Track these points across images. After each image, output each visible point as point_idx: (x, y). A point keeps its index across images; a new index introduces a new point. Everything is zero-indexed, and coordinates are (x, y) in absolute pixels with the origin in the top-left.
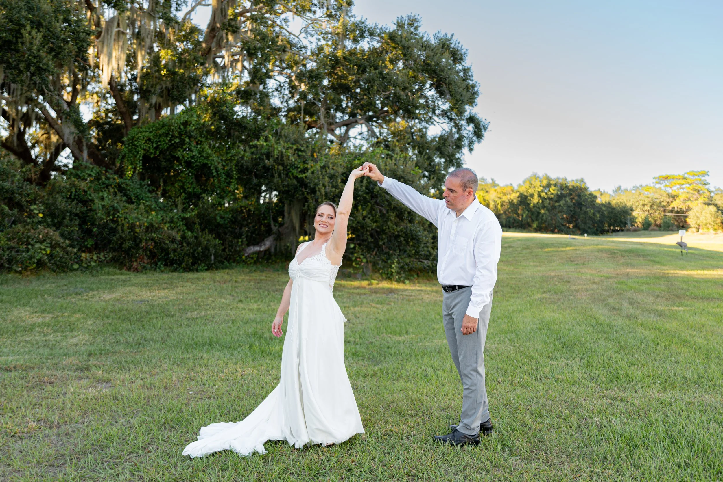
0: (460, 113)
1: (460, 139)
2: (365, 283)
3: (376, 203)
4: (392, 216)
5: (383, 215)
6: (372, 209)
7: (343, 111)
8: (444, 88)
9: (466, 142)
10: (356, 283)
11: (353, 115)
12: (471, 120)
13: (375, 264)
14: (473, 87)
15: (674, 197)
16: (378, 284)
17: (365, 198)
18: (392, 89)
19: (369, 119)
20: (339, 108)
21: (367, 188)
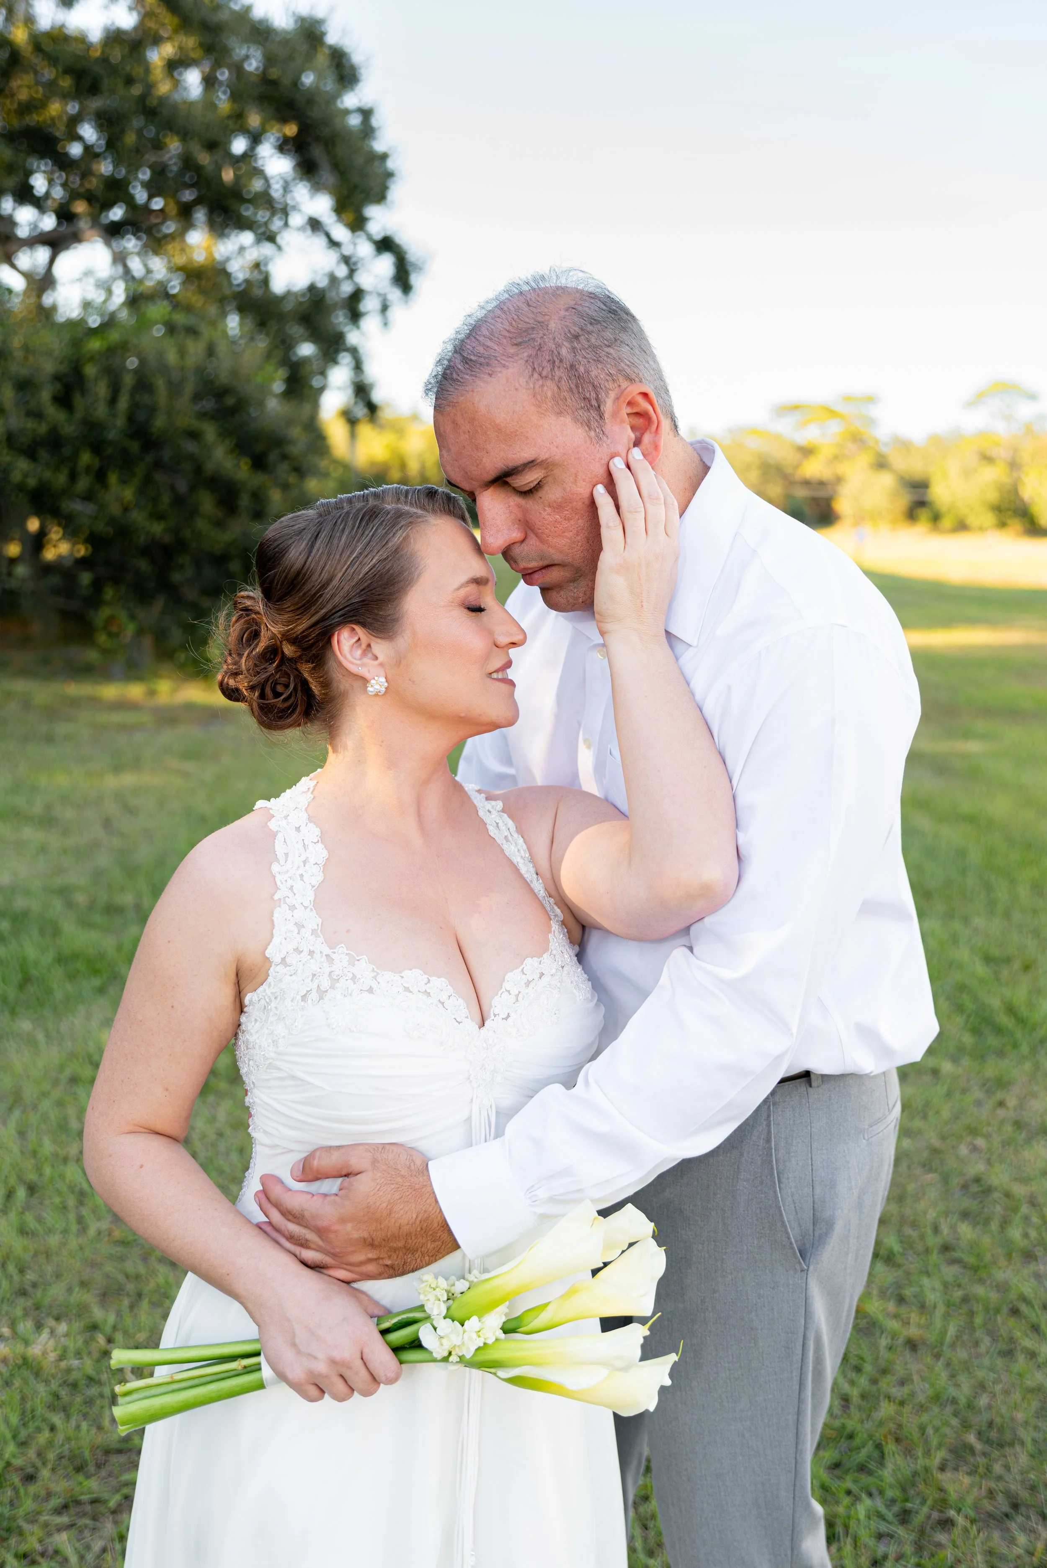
0: (357, 224)
1: (357, 295)
2: (135, 691)
3: (158, 465)
4: (207, 503)
5: (179, 501)
6: (148, 480)
7: (38, 203)
8: (317, 152)
9: (370, 304)
10: (110, 691)
11: (65, 215)
12: (385, 245)
13: (160, 636)
14: (384, 157)
15: (807, 452)
16: (174, 691)
17: (125, 451)
18: (174, 146)
19: (113, 231)
20: (25, 195)
21: (131, 419)
